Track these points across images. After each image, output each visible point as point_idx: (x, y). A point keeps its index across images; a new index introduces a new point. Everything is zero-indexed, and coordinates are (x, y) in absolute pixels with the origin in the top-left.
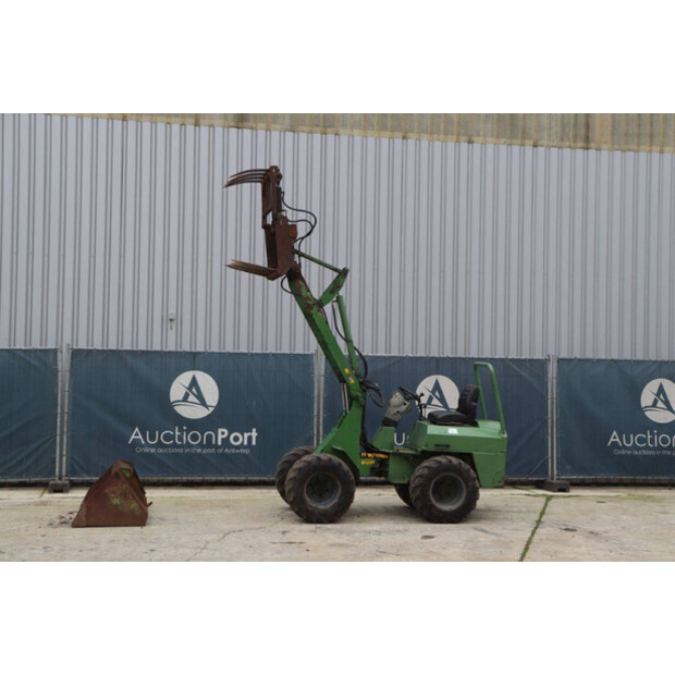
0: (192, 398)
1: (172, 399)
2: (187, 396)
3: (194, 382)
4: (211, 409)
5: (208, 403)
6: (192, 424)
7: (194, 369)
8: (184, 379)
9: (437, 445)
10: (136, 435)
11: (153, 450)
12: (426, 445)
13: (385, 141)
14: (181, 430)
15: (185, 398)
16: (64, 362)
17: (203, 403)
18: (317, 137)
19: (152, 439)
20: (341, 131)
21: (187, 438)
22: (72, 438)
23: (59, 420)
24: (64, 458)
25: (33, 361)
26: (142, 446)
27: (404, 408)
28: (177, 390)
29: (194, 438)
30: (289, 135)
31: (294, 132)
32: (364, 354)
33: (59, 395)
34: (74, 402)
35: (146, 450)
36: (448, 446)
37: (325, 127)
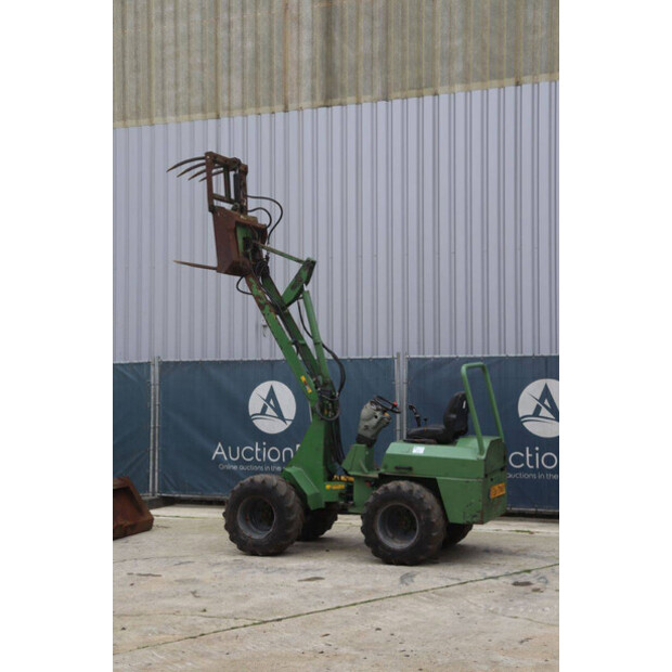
0: (270, 411)
1: (251, 414)
2: (264, 408)
3: (272, 394)
4: (289, 423)
5: (286, 417)
6: (271, 439)
7: (272, 379)
8: (262, 390)
9: (397, 468)
10: (219, 451)
11: (235, 468)
12: (386, 467)
13: (493, 93)
14: (261, 446)
15: (263, 412)
16: (155, 375)
17: (280, 416)
18: (413, 101)
19: (234, 455)
20: (440, 90)
21: (267, 455)
22: (163, 454)
23: (152, 434)
24: (156, 474)
25: (129, 375)
26: (225, 463)
27: (374, 421)
28: (255, 403)
29: (274, 454)
30: (382, 105)
31: (387, 100)
32: (339, 357)
33: (152, 409)
34: (165, 417)
35: (229, 467)
36: (410, 469)
37: (420, 88)
